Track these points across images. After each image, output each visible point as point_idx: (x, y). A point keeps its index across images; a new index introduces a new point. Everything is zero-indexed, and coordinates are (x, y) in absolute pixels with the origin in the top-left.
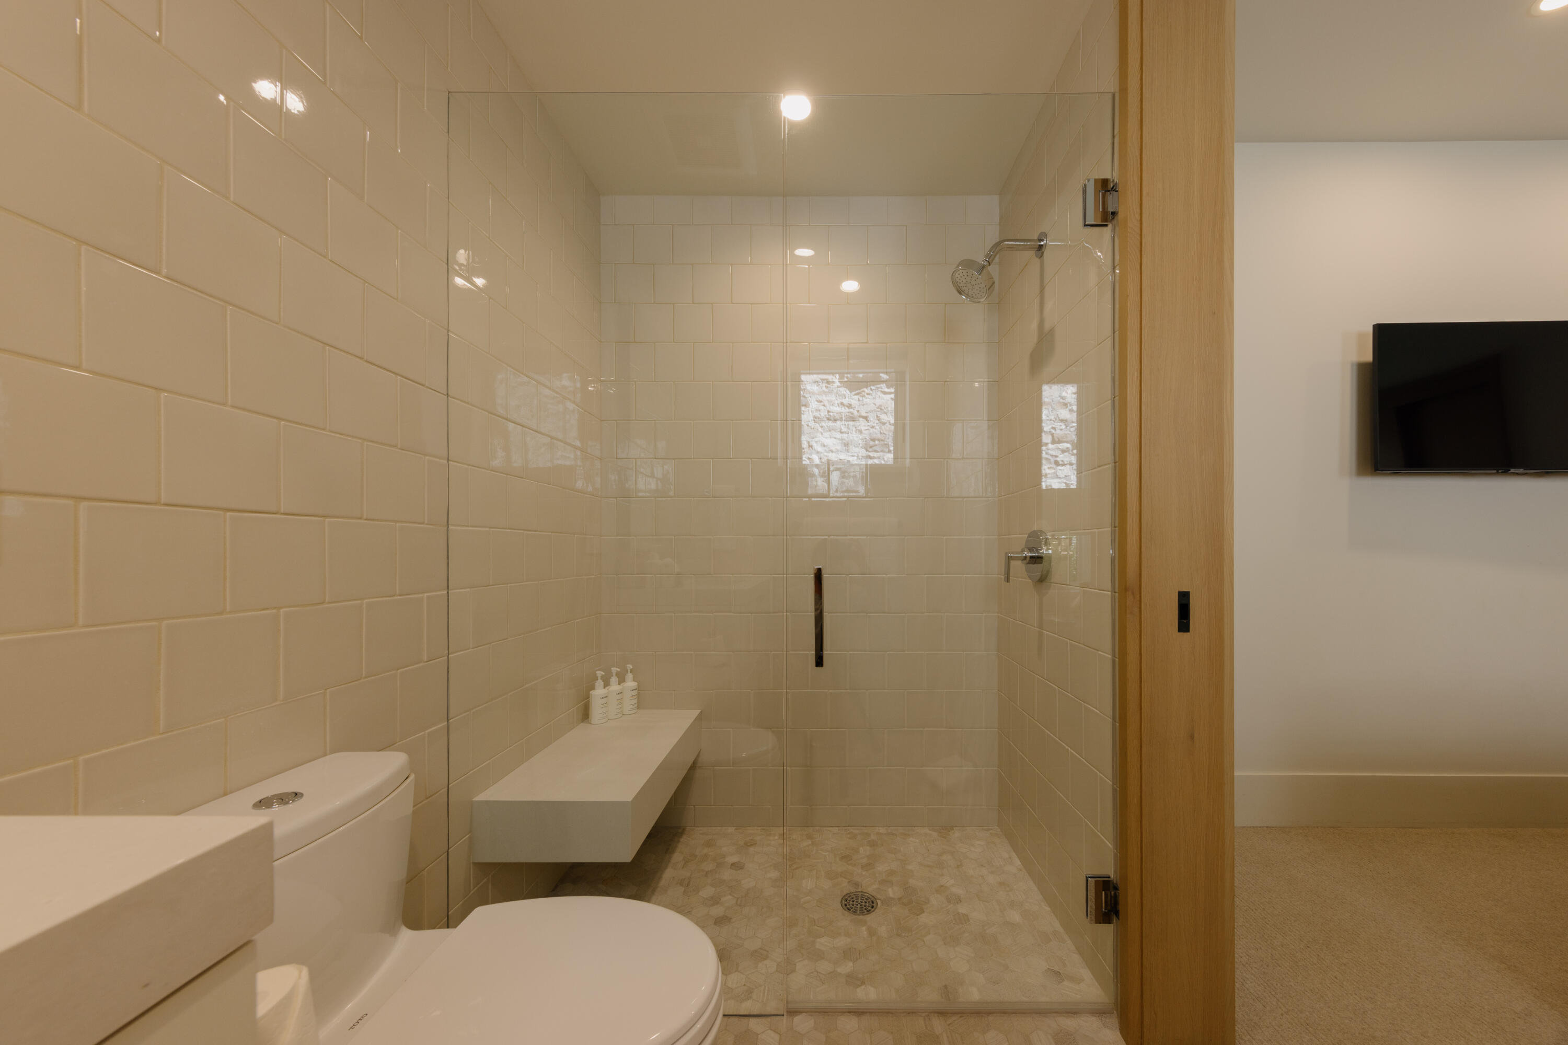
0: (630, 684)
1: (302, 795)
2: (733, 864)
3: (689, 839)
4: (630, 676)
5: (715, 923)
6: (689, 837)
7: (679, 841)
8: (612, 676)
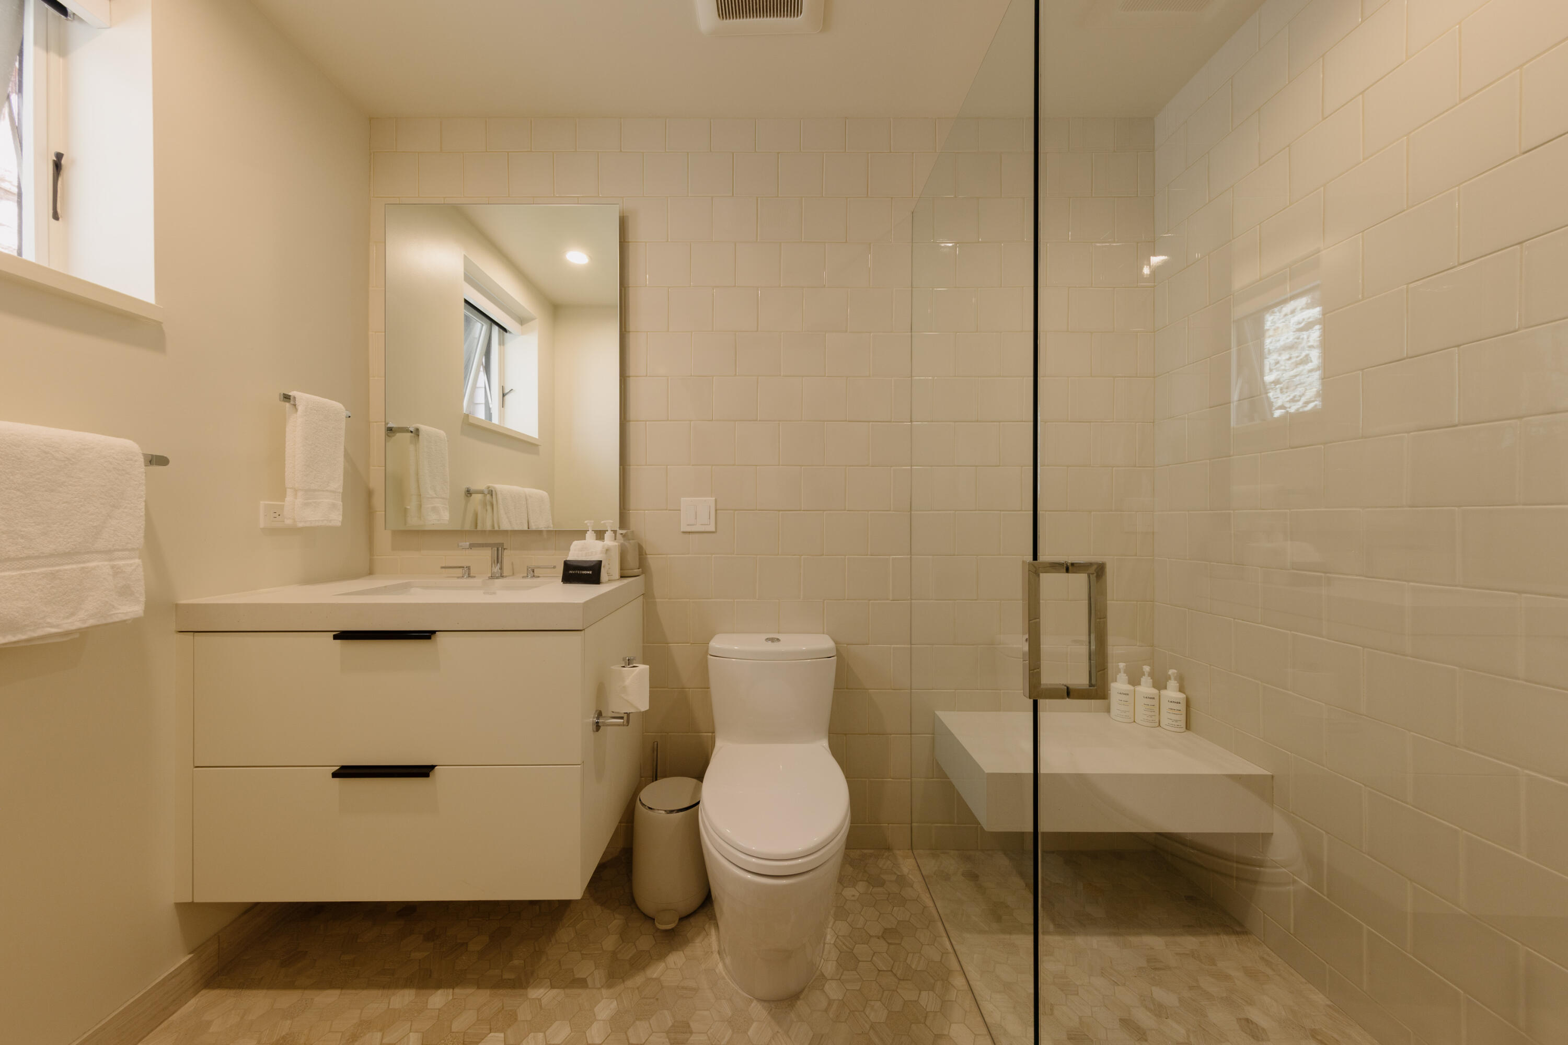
0: (1172, 693)
1: (780, 640)
2: (1247, 1020)
3: (1236, 945)
4: (1173, 684)
5: (1122, 1020)
6: (1237, 943)
7: (1218, 934)
8: (1144, 675)
